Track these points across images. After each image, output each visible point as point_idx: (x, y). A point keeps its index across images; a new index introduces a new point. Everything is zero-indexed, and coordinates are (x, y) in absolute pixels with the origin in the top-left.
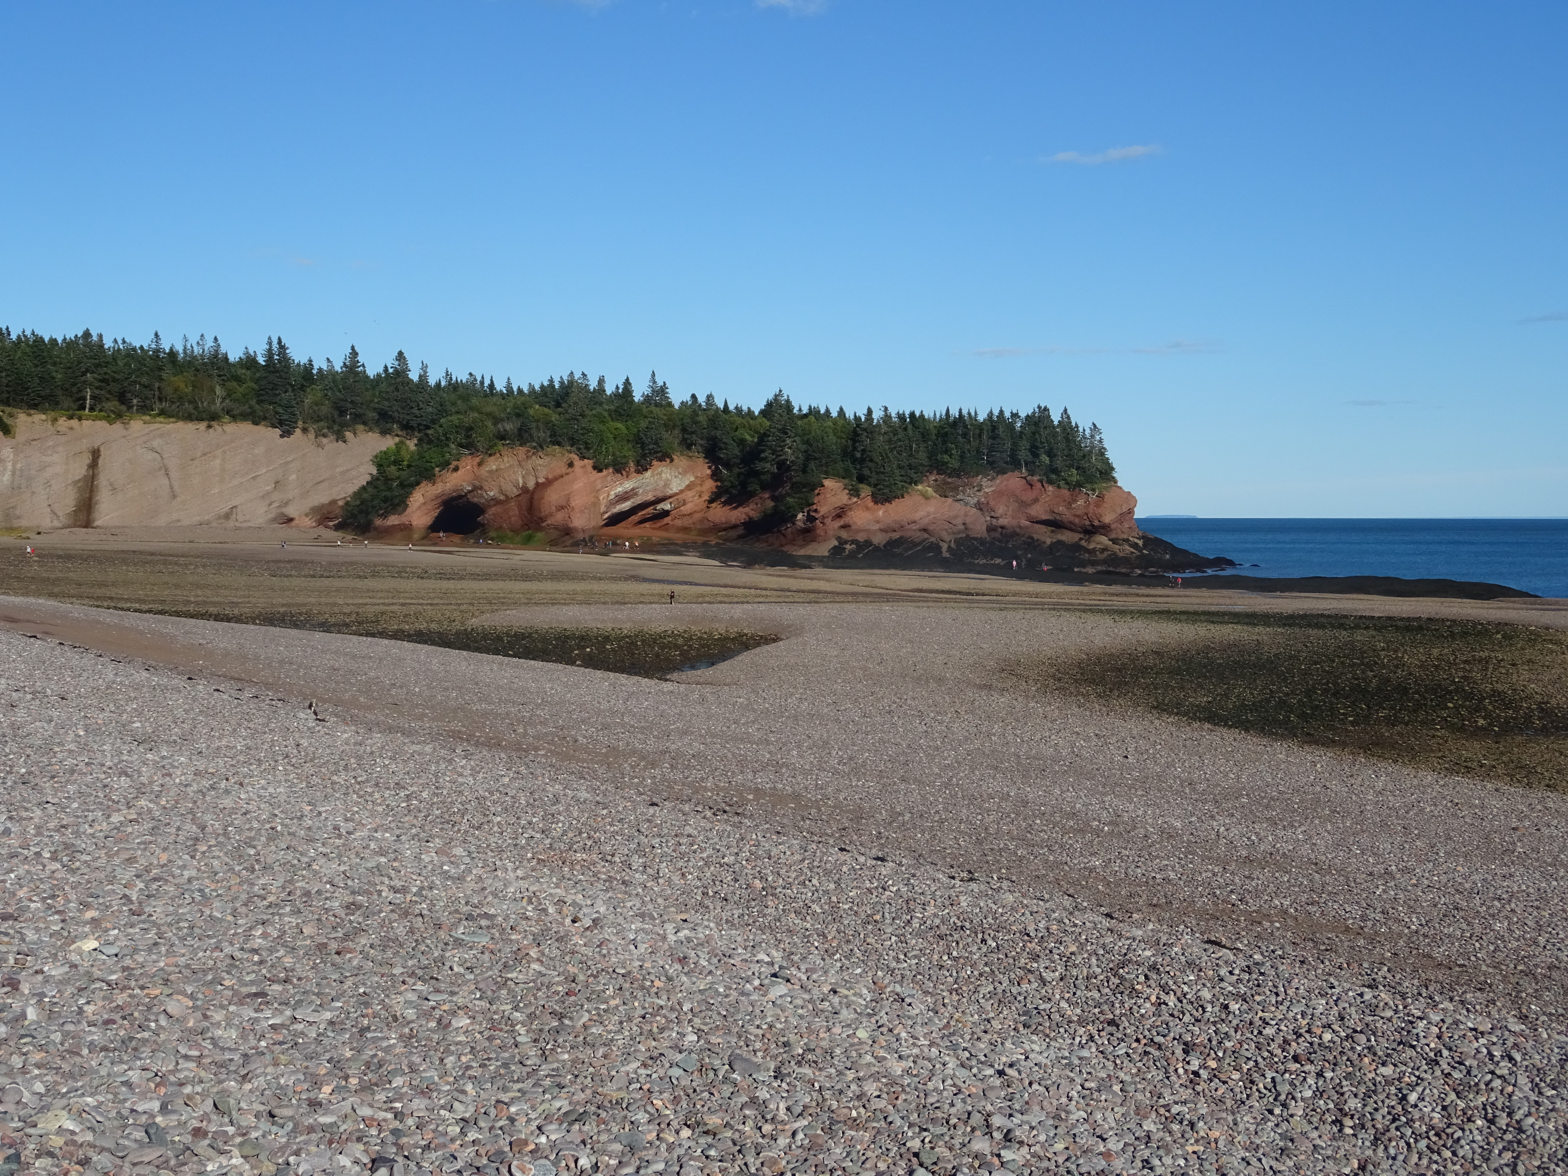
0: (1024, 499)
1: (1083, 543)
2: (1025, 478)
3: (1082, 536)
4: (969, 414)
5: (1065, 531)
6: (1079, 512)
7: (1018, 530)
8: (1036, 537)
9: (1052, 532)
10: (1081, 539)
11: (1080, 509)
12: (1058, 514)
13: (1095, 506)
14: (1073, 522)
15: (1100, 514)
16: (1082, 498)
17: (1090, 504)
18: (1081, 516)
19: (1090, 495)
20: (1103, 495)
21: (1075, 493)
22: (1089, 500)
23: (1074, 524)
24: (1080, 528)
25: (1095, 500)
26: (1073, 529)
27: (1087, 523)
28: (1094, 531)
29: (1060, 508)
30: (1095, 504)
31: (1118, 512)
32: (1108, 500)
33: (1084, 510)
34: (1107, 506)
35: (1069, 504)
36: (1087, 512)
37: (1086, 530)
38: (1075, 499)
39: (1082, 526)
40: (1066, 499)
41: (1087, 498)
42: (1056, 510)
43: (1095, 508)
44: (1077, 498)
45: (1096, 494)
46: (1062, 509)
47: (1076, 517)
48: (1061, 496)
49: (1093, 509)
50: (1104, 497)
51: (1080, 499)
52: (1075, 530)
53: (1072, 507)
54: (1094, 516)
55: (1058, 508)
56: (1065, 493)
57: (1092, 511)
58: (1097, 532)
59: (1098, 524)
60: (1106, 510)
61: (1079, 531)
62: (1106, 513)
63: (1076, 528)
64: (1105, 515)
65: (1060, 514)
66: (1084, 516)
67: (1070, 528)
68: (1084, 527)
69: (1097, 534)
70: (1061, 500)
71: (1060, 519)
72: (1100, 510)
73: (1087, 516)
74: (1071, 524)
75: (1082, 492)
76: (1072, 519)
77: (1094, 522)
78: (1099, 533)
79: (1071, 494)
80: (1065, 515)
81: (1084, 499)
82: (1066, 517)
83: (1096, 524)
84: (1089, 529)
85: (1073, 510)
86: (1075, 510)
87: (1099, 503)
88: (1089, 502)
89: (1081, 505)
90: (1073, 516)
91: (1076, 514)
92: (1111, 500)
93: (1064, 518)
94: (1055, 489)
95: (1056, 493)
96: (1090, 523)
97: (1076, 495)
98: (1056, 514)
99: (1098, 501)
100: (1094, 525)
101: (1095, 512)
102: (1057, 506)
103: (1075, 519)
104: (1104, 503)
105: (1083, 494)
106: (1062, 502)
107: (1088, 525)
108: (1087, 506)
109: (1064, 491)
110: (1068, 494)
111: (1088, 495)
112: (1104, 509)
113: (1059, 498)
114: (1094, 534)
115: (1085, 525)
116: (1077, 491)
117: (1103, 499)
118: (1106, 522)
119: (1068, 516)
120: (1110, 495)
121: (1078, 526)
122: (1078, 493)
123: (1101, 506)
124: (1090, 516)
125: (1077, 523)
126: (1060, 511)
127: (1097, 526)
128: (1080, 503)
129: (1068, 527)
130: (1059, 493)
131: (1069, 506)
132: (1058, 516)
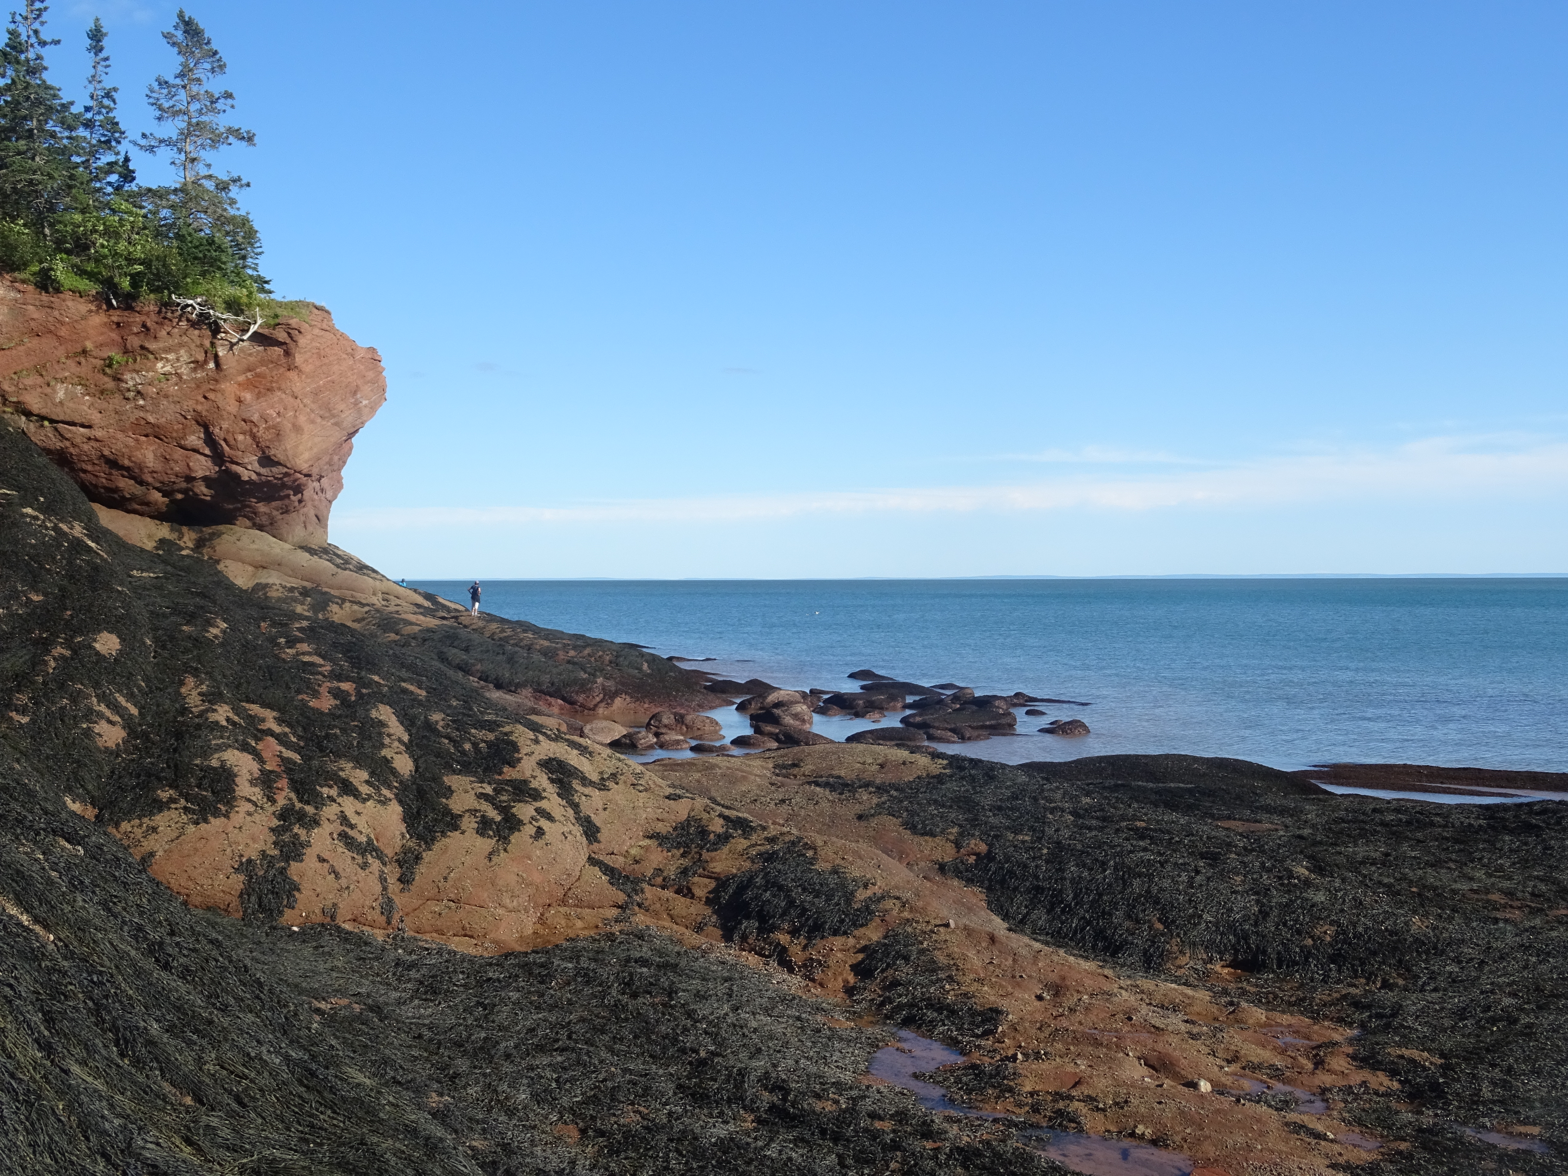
3: (165, 531)
6: (165, 414)
11: (166, 396)
12: (46, 423)
13: (249, 385)
14: (127, 463)
15: (274, 427)
16: (181, 345)
17: (222, 374)
18: (175, 435)
19: (226, 332)
20: (286, 335)
21: (138, 319)
22: (220, 354)
23: (134, 474)
24: (158, 489)
25: (250, 355)
26: (123, 497)
27: (203, 466)
28: (231, 507)
29: (55, 391)
30: (249, 374)
31: (345, 424)
32: (306, 361)
33: (191, 403)
34: (304, 388)
35: (108, 370)
36: (204, 413)
37: (192, 499)
38: (142, 347)
39: (174, 483)
40: (89, 345)
41: (207, 343)
42: (34, 403)
43: (248, 396)
44: (152, 346)
45: (253, 329)
46: (72, 397)
47: (146, 436)
48: (63, 332)
49: (239, 401)
50: (292, 345)
51: (168, 350)
52: (134, 498)
53: (124, 385)
54: (240, 437)
55: (48, 390)
56: (84, 318)
57: (232, 407)
58: (249, 506)
59: (258, 474)
60: (301, 406)
61: (156, 504)
62: (302, 419)
63: (138, 490)
64: (297, 429)
65: (57, 422)
66: (187, 431)
67: (108, 489)
68: (184, 485)
69: (245, 516)
70: (61, 352)
71: (52, 447)
72: (272, 407)
73: (202, 436)
74: (114, 472)
75: (181, 316)
76: (120, 445)
77: (238, 464)
78: (255, 513)
79: (118, 324)
80: (83, 426)
81: (193, 346)
82: (89, 439)
83: (245, 475)
84: (208, 498)
85: (128, 399)
86: (141, 402)
87: (271, 370)
88: (218, 365)
89: (174, 379)
90: (130, 434)
91: (143, 422)
92: (318, 363)
93: (78, 440)
94: (28, 296)
95: (35, 316)
96: (217, 469)
97: (144, 325)
98: (32, 425)
99: (262, 363)
100: (237, 476)
101: (246, 415)
102: (39, 380)
103: (138, 449)
104: (292, 375)
105: (183, 323)
106: (68, 362)
107: (205, 479)
108: (205, 387)
109: (76, 307)
110: (98, 319)
111: (215, 329)
112: (292, 400)
113: (47, 343)
114: (230, 519)
115: (190, 479)
116: (152, 307)
117: (287, 353)
118: (298, 462)
119: (99, 433)
120: (312, 340)
121: (150, 480)
122: (154, 318)
123: (279, 389)
124: (222, 435)
125: (151, 465)
126: (58, 410)
127: (250, 482)
128: (168, 368)
129: (96, 486)
130: (50, 319)
131: (106, 379)
132: (43, 433)
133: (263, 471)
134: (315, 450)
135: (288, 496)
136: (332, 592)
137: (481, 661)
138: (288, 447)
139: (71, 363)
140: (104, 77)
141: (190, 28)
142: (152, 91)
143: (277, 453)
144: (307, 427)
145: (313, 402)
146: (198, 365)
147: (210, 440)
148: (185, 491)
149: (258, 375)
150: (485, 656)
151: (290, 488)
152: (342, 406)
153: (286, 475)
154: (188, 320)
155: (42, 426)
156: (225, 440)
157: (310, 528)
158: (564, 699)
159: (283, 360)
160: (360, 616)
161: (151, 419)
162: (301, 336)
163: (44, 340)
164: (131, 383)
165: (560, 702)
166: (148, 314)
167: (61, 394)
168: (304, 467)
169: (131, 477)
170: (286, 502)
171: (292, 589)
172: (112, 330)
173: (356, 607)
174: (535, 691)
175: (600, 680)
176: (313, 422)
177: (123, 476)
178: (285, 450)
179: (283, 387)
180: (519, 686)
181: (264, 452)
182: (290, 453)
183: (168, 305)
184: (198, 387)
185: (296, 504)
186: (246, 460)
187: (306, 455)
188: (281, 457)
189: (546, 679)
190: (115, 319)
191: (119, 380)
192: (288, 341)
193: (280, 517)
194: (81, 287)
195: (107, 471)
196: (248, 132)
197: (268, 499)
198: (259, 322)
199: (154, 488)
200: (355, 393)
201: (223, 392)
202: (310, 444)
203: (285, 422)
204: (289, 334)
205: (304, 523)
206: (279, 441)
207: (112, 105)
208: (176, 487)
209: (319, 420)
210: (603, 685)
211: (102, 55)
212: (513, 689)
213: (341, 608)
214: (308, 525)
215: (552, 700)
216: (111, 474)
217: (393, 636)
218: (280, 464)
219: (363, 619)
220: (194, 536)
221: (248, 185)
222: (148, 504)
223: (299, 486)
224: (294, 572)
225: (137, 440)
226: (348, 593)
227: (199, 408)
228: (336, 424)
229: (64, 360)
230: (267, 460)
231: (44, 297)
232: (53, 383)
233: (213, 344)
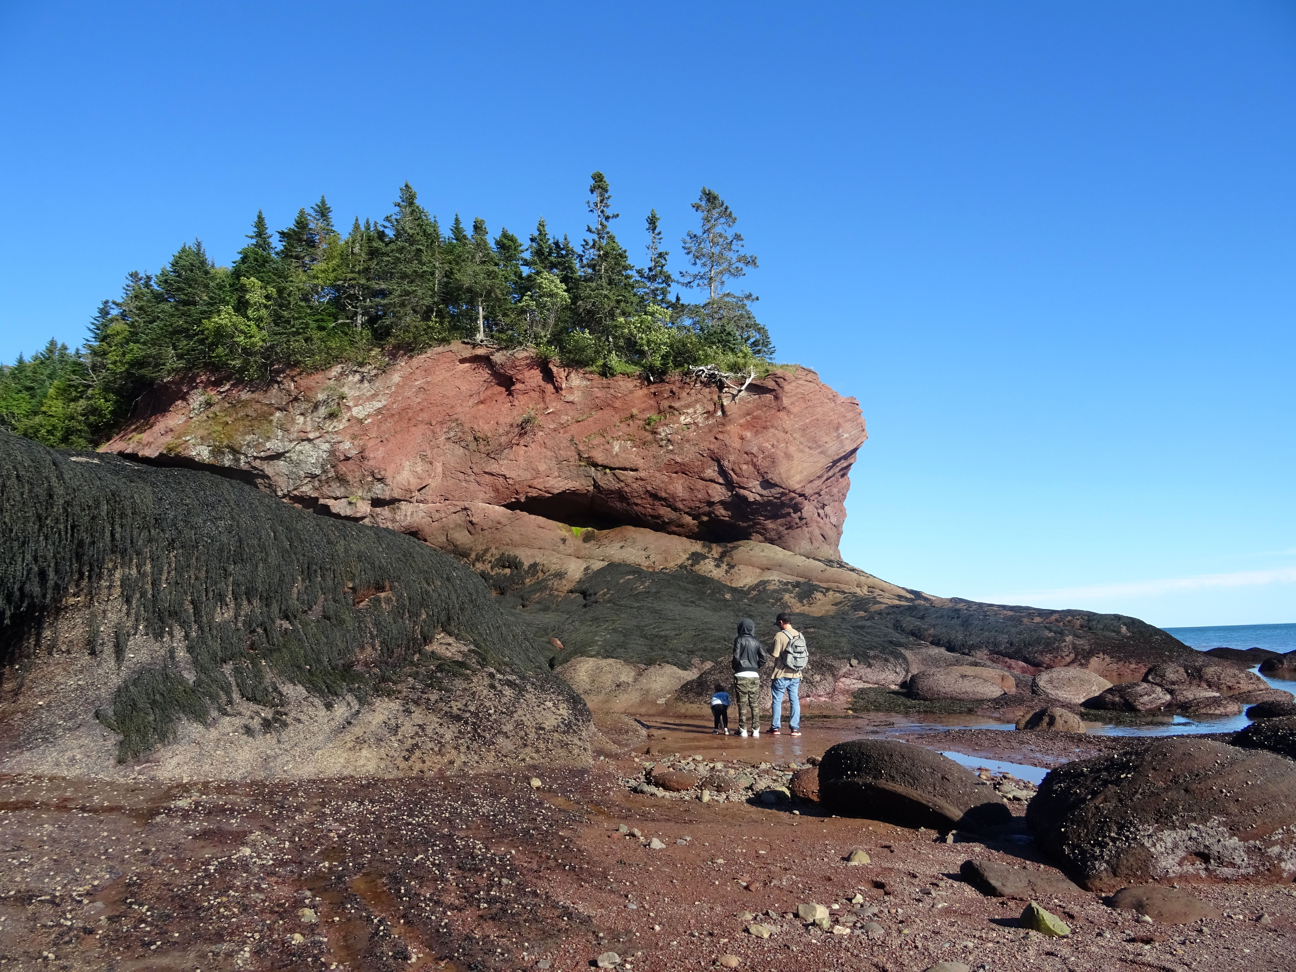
0: (485, 428)
1: (708, 568)
2: (485, 361)
3: (697, 547)
4: (457, 230)
5: (631, 531)
6: (688, 455)
7: (462, 538)
8: (526, 557)
9: (587, 538)
10: (696, 558)
11: (688, 441)
12: (608, 471)
13: (749, 426)
14: (664, 495)
15: (770, 456)
16: (697, 401)
17: (727, 419)
18: (696, 470)
19: (728, 387)
20: (774, 383)
21: (668, 387)
22: (725, 404)
23: (669, 502)
24: (690, 515)
25: (748, 402)
26: (664, 521)
27: (719, 493)
28: (745, 525)
29: (612, 447)
30: (748, 417)
31: (829, 452)
32: (792, 403)
33: (705, 443)
34: (793, 425)
35: (647, 427)
36: (716, 451)
37: (715, 521)
38: (670, 407)
39: (699, 508)
40: (635, 411)
41: (715, 397)
42: (600, 457)
43: (748, 434)
44: (676, 405)
45: (748, 381)
46: (623, 449)
47: (676, 473)
48: (618, 404)
49: (742, 438)
50: (779, 391)
51: (688, 406)
52: (671, 522)
53: (659, 436)
54: (744, 467)
55: (608, 446)
56: (631, 392)
57: (737, 444)
58: (760, 524)
59: (761, 495)
60: (791, 439)
61: (688, 526)
62: (792, 449)
63: (673, 515)
64: (788, 456)
65: (615, 469)
66: (705, 466)
67: (653, 517)
68: (707, 509)
69: (757, 532)
70: (616, 419)
71: (613, 488)
72: (768, 441)
73: (716, 468)
74: (656, 503)
75: (696, 380)
76: (658, 482)
77: (744, 488)
78: (765, 530)
79: (654, 394)
80: (632, 470)
81: (705, 401)
82: (637, 479)
83: (751, 497)
84: (727, 519)
85: (661, 446)
86: (671, 447)
87: (765, 412)
88: (724, 412)
89: (693, 427)
90: (665, 472)
91: (673, 462)
92: (804, 406)
93: (629, 481)
94: (594, 382)
95: (598, 395)
96: (730, 494)
97: (672, 392)
98: (599, 474)
99: (758, 408)
100: (745, 498)
101: (747, 449)
102: (602, 440)
103: (671, 484)
104: (782, 414)
105: (698, 385)
106: (621, 425)
107: (722, 503)
108: (715, 430)
109: (625, 385)
110: (641, 393)
111: (721, 386)
112: (782, 434)
113: (608, 412)
114: (746, 536)
115: (710, 504)
116: (677, 378)
117: (777, 398)
118: (791, 483)
119: (642, 474)
120: (797, 387)
121: (681, 506)
122: (678, 384)
123: (772, 426)
124: (730, 467)
125: (681, 495)
126: (615, 460)
127: (755, 502)
128: (689, 420)
129: (645, 515)
130: (609, 396)
131: (647, 434)
132: (606, 478)
133: (764, 492)
134: (805, 473)
135: (789, 514)
136: (821, 585)
137: (934, 626)
138: (782, 471)
139: (623, 425)
140: (658, 245)
141: (710, 198)
142: (685, 243)
143: (773, 477)
144: (797, 455)
145: (802, 436)
146: (709, 414)
147: (722, 472)
148: (708, 514)
149: (755, 418)
150: (939, 621)
151: (789, 507)
152: (826, 439)
153: (783, 494)
154: (701, 382)
155: (605, 473)
156: (733, 470)
157: (816, 544)
158: (1026, 660)
159: (774, 403)
160: (838, 600)
161: (678, 459)
162: (786, 383)
163: (605, 411)
164: (663, 434)
165: (1021, 664)
166: (674, 383)
167: (616, 449)
168: (797, 487)
169: (669, 506)
170: (789, 519)
171: (787, 584)
172: (651, 399)
173: (838, 595)
174: (992, 652)
175: (1069, 638)
176: (802, 451)
177: (662, 505)
178: (780, 474)
179: (776, 424)
180: (972, 648)
181: (763, 477)
182: (784, 476)
183: (688, 373)
184: (710, 431)
185: (798, 520)
186: (751, 485)
187: (798, 477)
188: (776, 479)
189: (1003, 639)
190: (652, 390)
191: (655, 433)
192: (776, 387)
193: (786, 532)
194: (629, 371)
195: (651, 502)
196: (751, 257)
197: (774, 517)
198: (753, 376)
199: (685, 513)
200: (837, 429)
201: (728, 433)
202: (800, 469)
203: (778, 452)
204: (776, 382)
205: (810, 539)
206: (774, 467)
207: (664, 262)
208: (701, 511)
209: (807, 450)
210: (1074, 644)
211: (656, 231)
212: (967, 651)
213: (825, 595)
214: (814, 541)
215: (1013, 662)
216: (654, 505)
217: (862, 613)
218: (777, 486)
219: (840, 603)
220: (720, 550)
221: (757, 299)
222: (682, 526)
223: (796, 504)
224: (791, 570)
225: (670, 477)
226: (834, 585)
227: (712, 447)
228: (821, 453)
229: (618, 424)
230: (767, 484)
231: (605, 381)
232: (611, 441)
233: (719, 397)
